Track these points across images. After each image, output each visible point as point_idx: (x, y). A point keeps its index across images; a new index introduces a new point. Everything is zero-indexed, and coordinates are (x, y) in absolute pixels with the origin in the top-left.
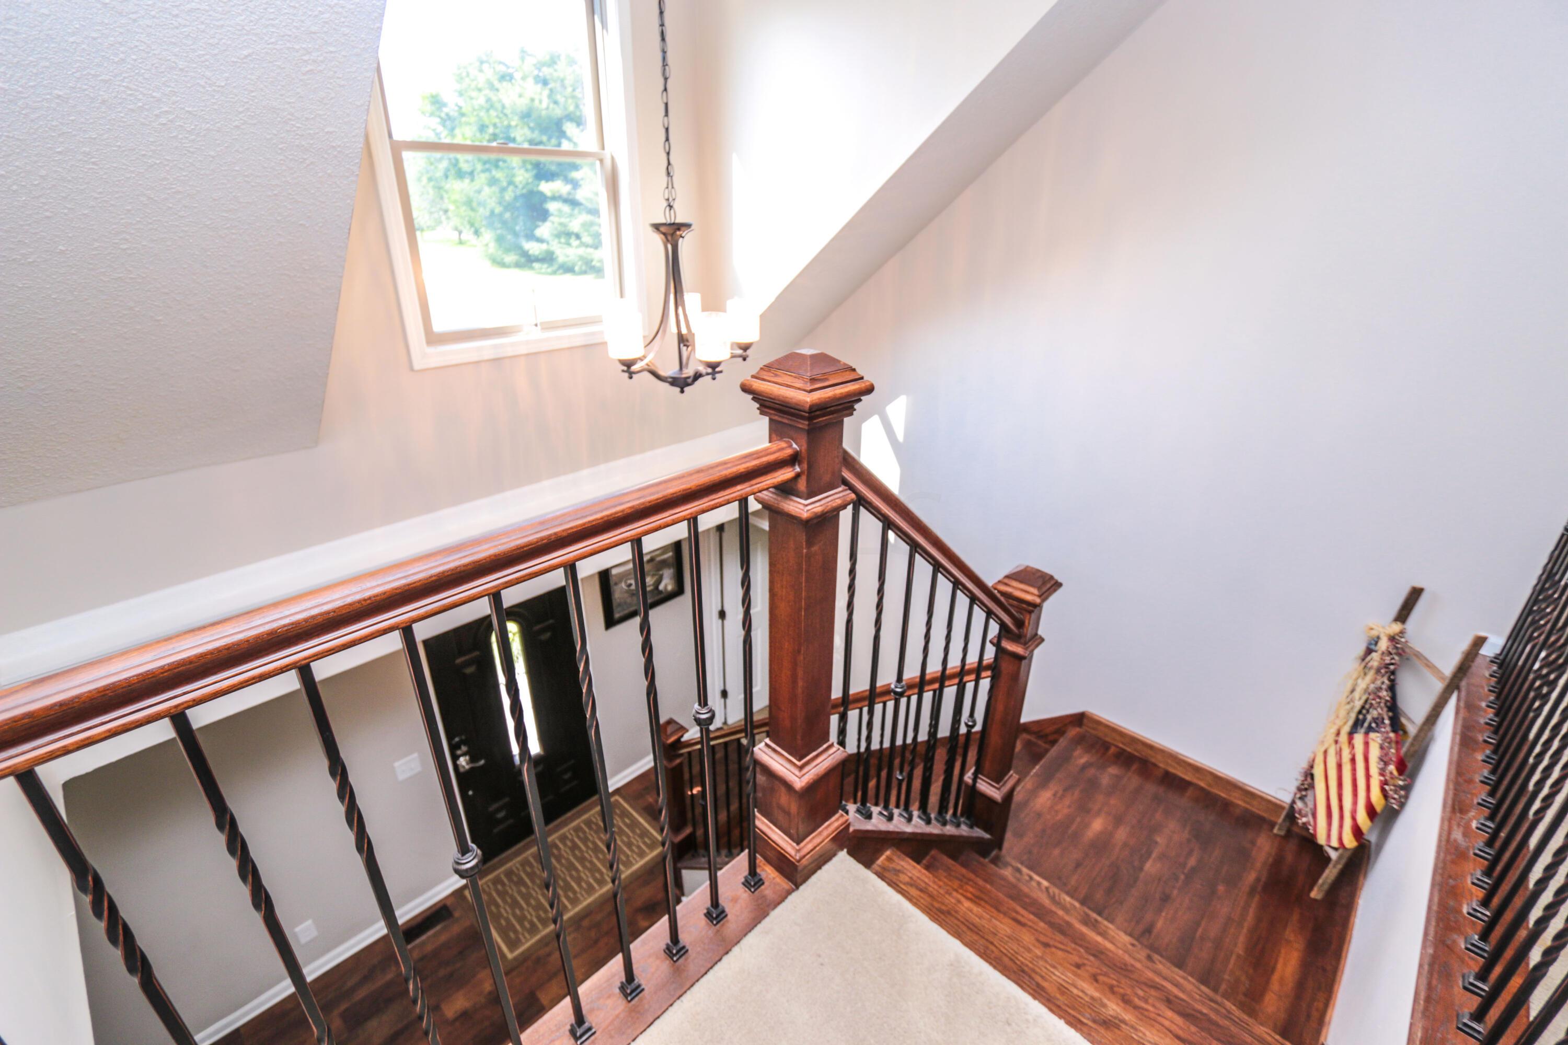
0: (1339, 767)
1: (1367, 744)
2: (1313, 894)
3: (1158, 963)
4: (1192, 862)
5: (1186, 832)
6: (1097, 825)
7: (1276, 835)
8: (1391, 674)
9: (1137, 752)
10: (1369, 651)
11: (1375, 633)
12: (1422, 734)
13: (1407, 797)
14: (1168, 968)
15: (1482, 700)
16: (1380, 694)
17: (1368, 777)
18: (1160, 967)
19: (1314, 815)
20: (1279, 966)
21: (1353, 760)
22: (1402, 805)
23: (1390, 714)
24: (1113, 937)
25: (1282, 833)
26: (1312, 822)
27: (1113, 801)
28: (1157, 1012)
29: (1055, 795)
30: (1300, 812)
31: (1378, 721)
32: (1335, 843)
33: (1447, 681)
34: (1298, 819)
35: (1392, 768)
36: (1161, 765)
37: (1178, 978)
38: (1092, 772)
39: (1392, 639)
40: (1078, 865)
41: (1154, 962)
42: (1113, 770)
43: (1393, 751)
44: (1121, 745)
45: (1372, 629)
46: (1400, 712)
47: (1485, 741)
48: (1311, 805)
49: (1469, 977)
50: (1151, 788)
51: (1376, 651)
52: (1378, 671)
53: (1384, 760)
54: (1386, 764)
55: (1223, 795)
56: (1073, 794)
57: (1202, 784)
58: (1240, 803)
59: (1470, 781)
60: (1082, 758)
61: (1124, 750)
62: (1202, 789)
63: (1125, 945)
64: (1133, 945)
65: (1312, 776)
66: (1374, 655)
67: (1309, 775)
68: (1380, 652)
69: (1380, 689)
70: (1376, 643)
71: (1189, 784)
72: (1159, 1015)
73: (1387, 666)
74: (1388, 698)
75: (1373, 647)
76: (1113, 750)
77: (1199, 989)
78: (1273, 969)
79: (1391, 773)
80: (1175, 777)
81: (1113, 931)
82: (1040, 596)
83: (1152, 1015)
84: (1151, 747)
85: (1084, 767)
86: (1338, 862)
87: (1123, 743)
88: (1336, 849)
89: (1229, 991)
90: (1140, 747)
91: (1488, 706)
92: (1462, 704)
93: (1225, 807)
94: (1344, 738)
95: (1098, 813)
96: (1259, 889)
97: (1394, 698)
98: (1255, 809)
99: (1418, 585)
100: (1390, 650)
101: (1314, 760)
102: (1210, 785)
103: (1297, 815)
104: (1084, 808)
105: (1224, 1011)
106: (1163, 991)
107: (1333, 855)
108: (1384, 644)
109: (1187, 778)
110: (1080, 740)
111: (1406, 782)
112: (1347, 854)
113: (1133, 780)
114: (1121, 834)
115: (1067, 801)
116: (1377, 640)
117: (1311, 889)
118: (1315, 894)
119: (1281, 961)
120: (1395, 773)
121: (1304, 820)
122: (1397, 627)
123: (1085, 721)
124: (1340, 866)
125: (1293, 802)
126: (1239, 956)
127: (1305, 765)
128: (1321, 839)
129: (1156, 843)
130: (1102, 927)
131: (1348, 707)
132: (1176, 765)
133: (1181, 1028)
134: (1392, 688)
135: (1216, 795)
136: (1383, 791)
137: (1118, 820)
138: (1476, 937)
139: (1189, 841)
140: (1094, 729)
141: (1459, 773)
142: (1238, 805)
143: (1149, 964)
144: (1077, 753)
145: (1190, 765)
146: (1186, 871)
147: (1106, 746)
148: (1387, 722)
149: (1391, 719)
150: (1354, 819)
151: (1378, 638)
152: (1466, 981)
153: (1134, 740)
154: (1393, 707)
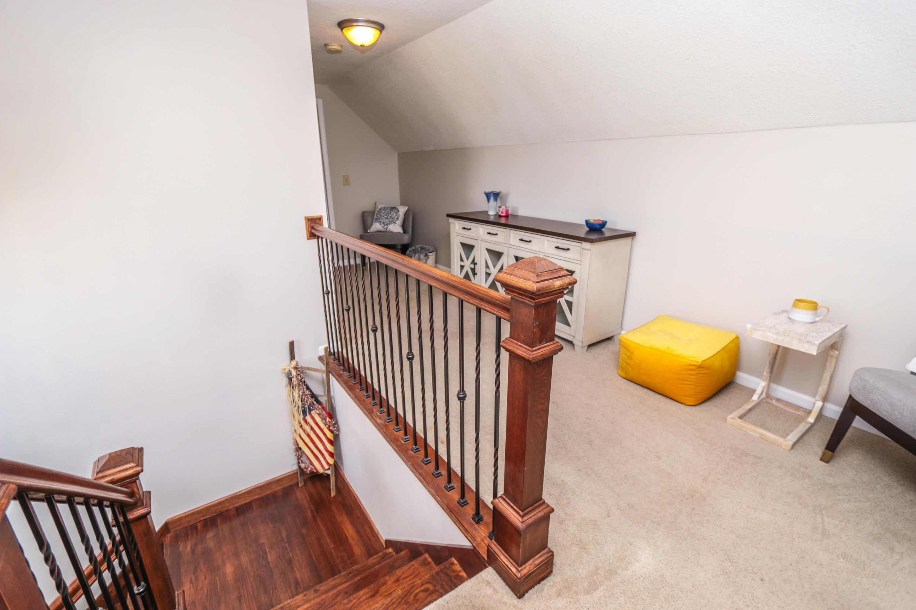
0: (309, 436)
1: (313, 418)
2: (332, 495)
3: (320, 588)
4: (284, 534)
5: (270, 524)
6: (229, 569)
7: (301, 487)
8: (302, 382)
9: (213, 513)
10: (290, 379)
11: (287, 370)
12: (329, 398)
13: (338, 426)
14: (326, 585)
15: (340, 371)
16: (306, 393)
17: (322, 430)
18: (323, 588)
19: (312, 464)
20: (347, 534)
21: (312, 428)
22: (338, 430)
23: (314, 399)
24: (295, 604)
25: (303, 484)
26: (313, 468)
27: (225, 550)
28: (358, 599)
29: (191, 582)
30: (306, 468)
31: (312, 404)
32: (326, 467)
33: (326, 371)
34: (307, 471)
35: (328, 419)
36: (230, 508)
37: (332, 583)
38: (199, 548)
39: (296, 368)
40: (239, 599)
41: (319, 590)
42: (210, 535)
43: (324, 412)
44: (202, 519)
45: (285, 369)
46: (316, 395)
47: (354, 384)
48: (307, 461)
49: (424, 460)
50: (236, 523)
51: (293, 377)
52: (299, 385)
53: (324, 419)
54: (325, 419)
55: (269, 492)
56: (201, 570)
57: (257, 497)
58: (278, 488)
59: (364, 401)
60: (186, 547)
61: (206, 519)
62: (258, 499)
63: (303, 600)
64: (305, 595)
65: (300, 449)
66: (293, 379)
67: (298, 449)
68: (295, 377)
69: (304, 392)
70: (291, 374)
71: (250, 502)
72: (359, 599)
73: (301, 381)
74: (310, 393)
75: (290, 376)
76: (199, 526)
77: (341, 577)
78: (347, 537)
79: (329, 421)
80: (241, 506)
81: (292, 602)
82: (137, 466)
83: (358, 602)
84: (220, 503)
85: (193, 551)
86: (332, 473)
87: (202, 517)
88: (329, 469)
89: (343, 565)
90: (213, 509)
91: (343, 372)
92: (336, 376)
93: (274, 496)
94: (303, 423)
95: (224, 562)
96: (316, 514)
97: (311, 391)
98: (286, 484)
99: (291, 340)
100: (298, 373)
101: (296, 442)
102: (261, 494)
103: (305, 470)
104: (214, 570)
105: (356, 572)
106: (341, 593)
107: (329, 472)
108: (294, 373)
109: (247, 501)
110: (176, 539)
111: (335, 421)
112: (333, 467)
113: (224, 528)
114: (244, 559)
115: (202, 577)
116: (290, 372)
117: (330, 493)
118: (333, 494)
119: (346, 531)
120: (330, 420)
121: (309, 469)
122: (294, 363)
123: (170, 526)
124: (334, 475)
125: (300, 467)
126: (334, 548)
127: (293, 447)
128: (321, 471)
129: (263, 543)
130: (286, 606)
131: (296, 408)
132: (239, 500)
133: (369, 592)
134: (308, 388)
135: (266, 495)
136: (330, 431)
137: (237, 555)
138: (414, 446)
139: (274, 527)
140: (179, 525)
141: (359, 401)
142: (278, 490)
143: (318, 593)
144: (181, 546)
145: (245, 493)
146: (286, 541)
147: (194, 528)
148: (315, 403)
149: (315, 400)
150: (327, 451)
151: (290, 371)
152: (424, 462)
153: (208, 509)
154: (313, 396)
